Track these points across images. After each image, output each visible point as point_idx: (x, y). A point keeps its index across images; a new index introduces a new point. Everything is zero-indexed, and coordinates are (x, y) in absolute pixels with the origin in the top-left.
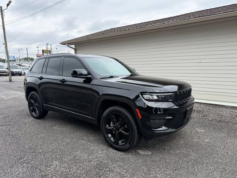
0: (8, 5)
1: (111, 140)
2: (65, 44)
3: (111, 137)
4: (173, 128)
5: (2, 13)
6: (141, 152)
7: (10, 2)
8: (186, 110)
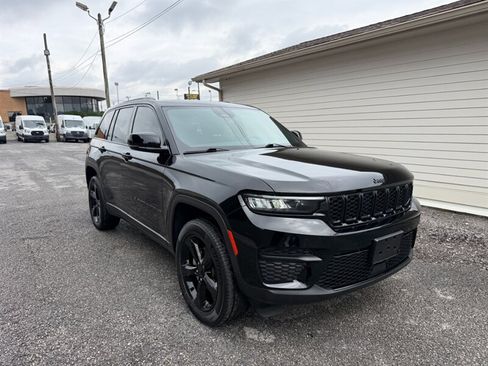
0: (111, 10)
1: (191, 295)
2: (201, 81)
3: (192, 289)
4: (325, 285)
5: (100, 27)
6: (251, 334)
7: (115, 4)
8: (374, 242)
